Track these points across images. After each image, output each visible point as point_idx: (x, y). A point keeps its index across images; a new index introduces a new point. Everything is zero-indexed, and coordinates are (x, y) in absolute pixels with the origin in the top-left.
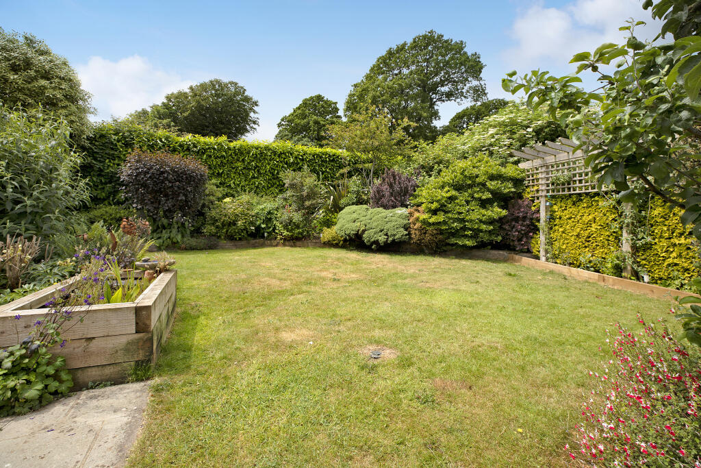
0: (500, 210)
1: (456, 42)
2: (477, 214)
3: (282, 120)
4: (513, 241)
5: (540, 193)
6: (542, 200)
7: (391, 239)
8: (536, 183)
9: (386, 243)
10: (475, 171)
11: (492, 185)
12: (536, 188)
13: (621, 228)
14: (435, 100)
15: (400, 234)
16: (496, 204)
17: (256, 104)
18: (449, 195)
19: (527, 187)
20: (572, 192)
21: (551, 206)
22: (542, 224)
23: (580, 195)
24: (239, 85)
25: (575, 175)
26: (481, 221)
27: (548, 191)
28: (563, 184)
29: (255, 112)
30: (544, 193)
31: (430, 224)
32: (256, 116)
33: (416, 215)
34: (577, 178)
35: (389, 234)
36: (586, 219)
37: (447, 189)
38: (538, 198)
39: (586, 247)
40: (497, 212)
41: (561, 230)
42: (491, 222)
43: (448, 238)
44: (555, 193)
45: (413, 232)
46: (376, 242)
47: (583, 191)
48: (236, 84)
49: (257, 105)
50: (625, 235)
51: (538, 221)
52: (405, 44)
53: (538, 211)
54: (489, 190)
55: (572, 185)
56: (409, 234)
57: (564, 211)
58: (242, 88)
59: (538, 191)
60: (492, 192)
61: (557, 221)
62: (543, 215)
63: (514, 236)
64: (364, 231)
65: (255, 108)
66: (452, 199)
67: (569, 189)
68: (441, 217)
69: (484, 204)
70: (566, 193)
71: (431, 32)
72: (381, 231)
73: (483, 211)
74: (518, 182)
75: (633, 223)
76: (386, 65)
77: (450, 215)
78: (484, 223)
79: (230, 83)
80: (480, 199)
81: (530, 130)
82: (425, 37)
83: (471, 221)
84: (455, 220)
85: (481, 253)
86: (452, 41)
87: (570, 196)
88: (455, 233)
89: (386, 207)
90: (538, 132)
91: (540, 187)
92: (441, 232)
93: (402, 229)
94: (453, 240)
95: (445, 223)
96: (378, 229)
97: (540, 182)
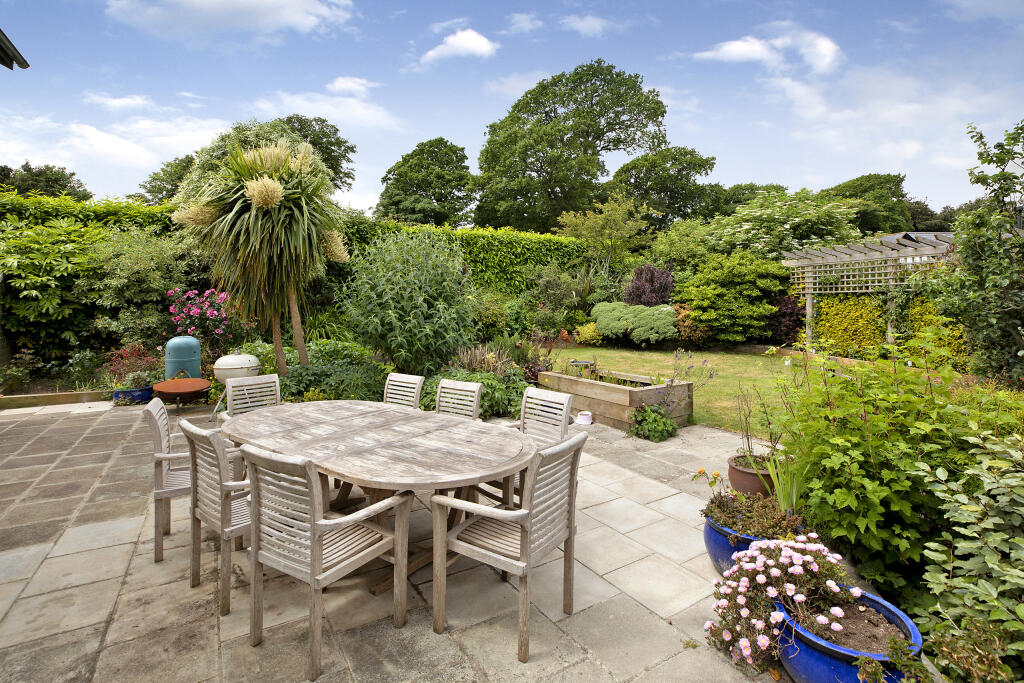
0: (770, 307)
1: (630, 75)
2: (747, 311)
3: (389, 172)
4: (780, 335)
5: (806, 291)
6: (809, 297)
7: (662, 337)
8: (801, 281)
9: (657, 341)
10: (744, 270)
11: (761, 283)
12: (801, 286)
13: (886, 323)
14: (599, 148)
15: (671, 331)
16: (765, 301)
17: (352, 149)
18: (717, 292)
19: (792, 284)
20: (840, 291)
21: (818, 302)
22: (808, 319)
23: (846, 294)
24: (329, 123)
25: (842, 277)
26: (751, 317)
27: (815, 289)
28: (831, 284)
29: (349, 161)
30: (811, 291)
31: (701, 321)
32: (350, 165)
33: (684, 313)
34: (845, 279)
35: (660, 331)
36: (853, 314)
37: (713, 286)
38: (804, 295)
39: (853, 340)
40: (767, 308)
41: (828, 324)
42: (760, 318)
43: (717, 334)
44: (823, 292)
45: (682, 329)
46: (647, 341)
47: (851, 291)
48: (324, 121)
49: (354, 151)
50: (889, 329)
51: (804, 316)
52: (563, 75)
53: (804, 307)
54: (758, 288)
55: (839, 285)
56: (679, 332)
57: (831, 307)
58: (333, 127)
59: (804, 289)
60: (761, 290)
61: (823, 317)
62: (809, 311)
63: (781, 331)
64: (632, 330)
65: (351, 155)
66: (720, 296)
67: (837, 289)
68: (712, 314)
69: (752, 301)
70: (834, 292)
71: (599, 62)
72: (652, 329)
73: (755, 308)
74: (784, 280)
75: (897, 320)
76: (536, 101)
77: (720, 312)
78: (755, 319)
79: (315, 120)
80: (749, 296)
81: (788, 226)
82: (591, 67)
83: (742, 317)
84: (725, 316)
85: (747, 348)
86: (624, 73)
87: (837, 294)
88: (724, 330)
89: (649, 304)
90: (795, 228)
91: (807, 286)
92: (712, 328)
93: (672, 327)
94: (722, 336)
95: (716, 320)
96: (648, 327)
97: (806, 280)
